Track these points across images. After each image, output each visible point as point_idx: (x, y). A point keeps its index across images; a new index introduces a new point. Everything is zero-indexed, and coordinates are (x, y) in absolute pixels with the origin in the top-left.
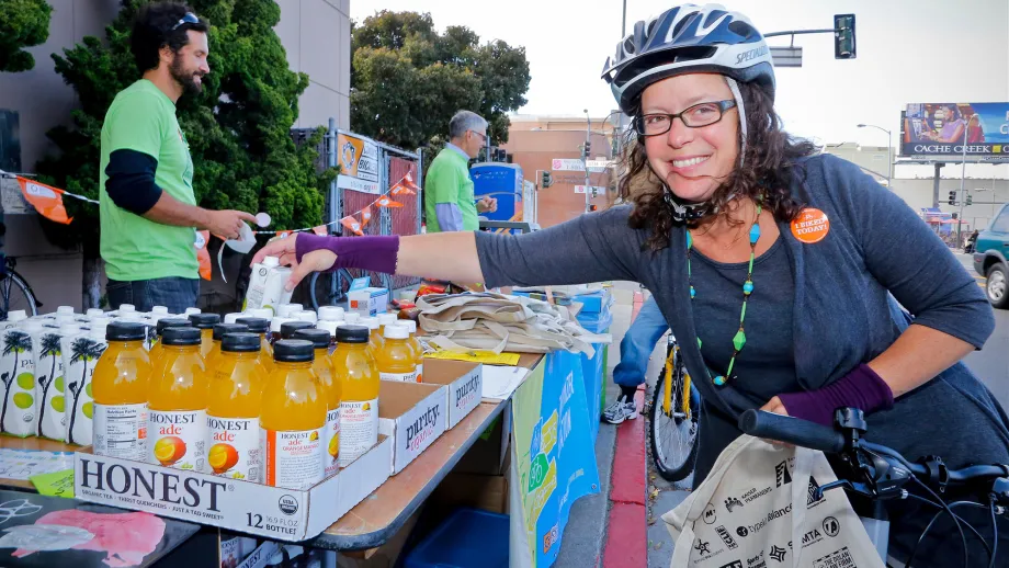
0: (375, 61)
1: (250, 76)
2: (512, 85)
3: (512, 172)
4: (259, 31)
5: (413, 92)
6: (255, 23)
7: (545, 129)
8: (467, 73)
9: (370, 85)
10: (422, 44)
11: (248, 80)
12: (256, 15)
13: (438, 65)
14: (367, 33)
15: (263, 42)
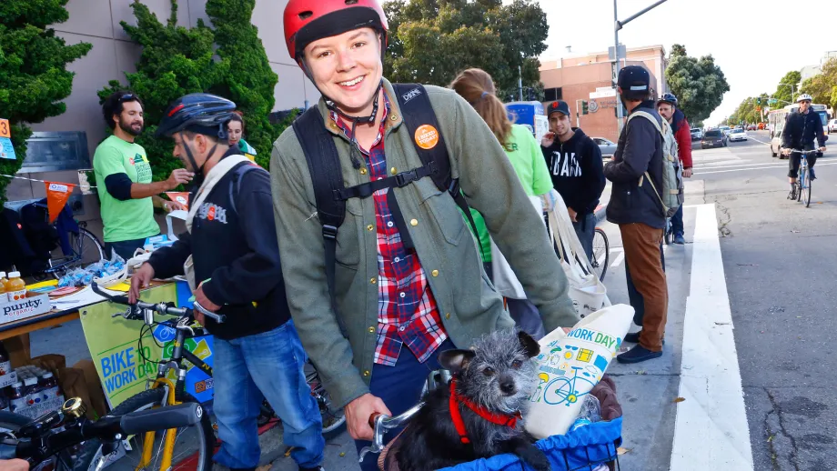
0: (411, 32)
1: (234, 82)
2: (530, 36)
3: (532, 108)
4: (240, 50)
5: (444, 53)
6: (236, 44)
7: (594, 62)
8: (488, 31)
9: (411, 51)
10: (451, 13)
11: (233, 86)
12: (236, 39)
13: (463, 28)
14: (412, 9)
15: (243, 57)
